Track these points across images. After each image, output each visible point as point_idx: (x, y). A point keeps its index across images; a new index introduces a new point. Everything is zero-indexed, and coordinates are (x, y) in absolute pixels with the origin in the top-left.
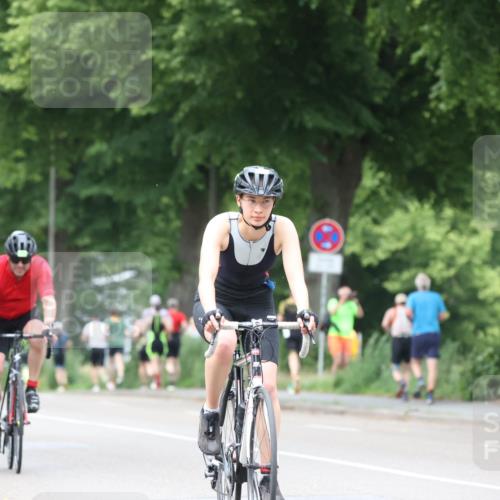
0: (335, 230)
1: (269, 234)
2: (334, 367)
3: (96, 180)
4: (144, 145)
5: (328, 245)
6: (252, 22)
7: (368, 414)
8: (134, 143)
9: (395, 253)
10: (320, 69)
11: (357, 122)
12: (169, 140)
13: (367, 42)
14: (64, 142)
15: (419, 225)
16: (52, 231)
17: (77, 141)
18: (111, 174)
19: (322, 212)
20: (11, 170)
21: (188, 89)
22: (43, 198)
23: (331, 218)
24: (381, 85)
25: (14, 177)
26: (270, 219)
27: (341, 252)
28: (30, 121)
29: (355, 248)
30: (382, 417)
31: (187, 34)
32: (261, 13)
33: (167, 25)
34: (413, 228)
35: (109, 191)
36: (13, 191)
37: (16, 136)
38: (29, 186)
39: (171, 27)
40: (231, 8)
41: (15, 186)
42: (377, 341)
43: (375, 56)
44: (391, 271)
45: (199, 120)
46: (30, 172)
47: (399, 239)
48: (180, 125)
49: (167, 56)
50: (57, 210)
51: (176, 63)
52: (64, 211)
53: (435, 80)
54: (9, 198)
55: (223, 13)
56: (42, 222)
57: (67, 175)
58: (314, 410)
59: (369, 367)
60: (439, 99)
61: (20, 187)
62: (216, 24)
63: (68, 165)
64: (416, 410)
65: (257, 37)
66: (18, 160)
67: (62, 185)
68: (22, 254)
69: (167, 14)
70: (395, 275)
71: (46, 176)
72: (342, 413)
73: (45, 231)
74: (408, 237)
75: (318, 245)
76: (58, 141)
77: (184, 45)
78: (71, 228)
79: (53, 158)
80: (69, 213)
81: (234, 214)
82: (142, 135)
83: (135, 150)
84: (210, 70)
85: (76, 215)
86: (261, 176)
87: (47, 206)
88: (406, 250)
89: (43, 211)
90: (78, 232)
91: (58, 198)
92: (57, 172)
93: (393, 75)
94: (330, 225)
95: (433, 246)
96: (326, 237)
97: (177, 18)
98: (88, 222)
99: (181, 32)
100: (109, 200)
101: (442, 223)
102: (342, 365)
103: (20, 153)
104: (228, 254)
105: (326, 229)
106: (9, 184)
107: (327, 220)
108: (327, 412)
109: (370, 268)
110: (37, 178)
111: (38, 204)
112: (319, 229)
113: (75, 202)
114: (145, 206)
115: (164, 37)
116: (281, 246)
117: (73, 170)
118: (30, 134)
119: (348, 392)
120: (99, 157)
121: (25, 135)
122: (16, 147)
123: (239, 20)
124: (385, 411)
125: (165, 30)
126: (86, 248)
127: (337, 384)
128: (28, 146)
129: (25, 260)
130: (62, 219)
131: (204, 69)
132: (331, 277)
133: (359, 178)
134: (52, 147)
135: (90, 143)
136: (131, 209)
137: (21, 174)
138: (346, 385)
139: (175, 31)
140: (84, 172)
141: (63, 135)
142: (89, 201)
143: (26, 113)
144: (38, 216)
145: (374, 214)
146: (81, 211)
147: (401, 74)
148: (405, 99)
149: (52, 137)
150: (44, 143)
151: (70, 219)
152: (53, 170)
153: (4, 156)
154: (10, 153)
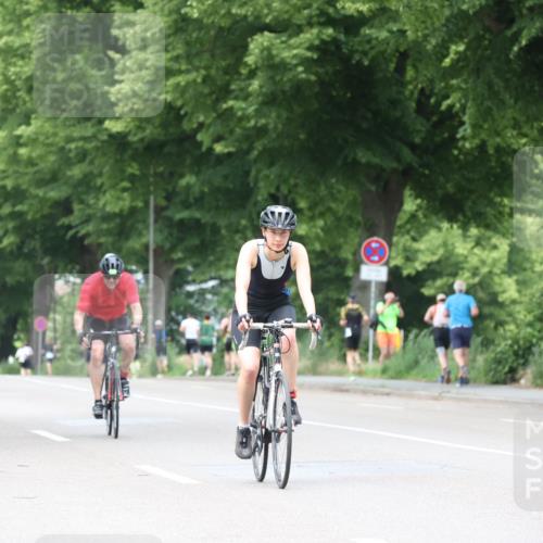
0: (381, 245)
1: (287, 256)
2: (381, 358)
3: (186, 205)
4: (226, 177)
5: (376, 258)
6: (313, 78)
7: (410, 395)
8: (217, 176)
9: (429, 265)
10: (369, 115)
11: (398, 159)
12: (247, 173)
13: (407, 93)
14: (161, 175)
15: (450, 242)
16: (152, 247)
17: (172, 174)
18: (200, 201)
19: (371, 231)
20: (119, 199)
21: (261, 131)
22: (145, 221)
23: (378, 236)
24: (419, 129)
25: (121, 203)
27: (387, 264)
28: (134, 158)
29: (397, 261)
30: (420, 398)
31: (261, 87)
32: (321, 70)
33: (244, 80)
34: (445, 244)
35: (197, 215)
36: (120, 215)
37: (123, 171)
38: (133, 211)
39: (247, 82)
40: (296, 66)
41: (121, 211)
42: (417, 336)
43: (414, 105)
44: (427, 280)
45: (271, 157)
46: (133, 200)
47: (434, 254)
48: (255, 161)
49: (244, 105)
50: (155, 231)
51: (251, 110)
52: (161, 231)
53: (462, 123)
54: (118, 221)
55: (290, 69)
56: (144, 240)
57: (163, 203)
58: (365, 392)
59: (410, 357)
60: (464, 138)
61: (125, 213)
62: (285, 79)
63: (164, 194)
64: (448, 392)
65: (317, 89)
66: (125, 190)
67: (159, 210)
68: (113, 272)
69: (244, 71)
70: (430, 283)
71: (147, 203)
72: (388, 394)
73: (146, 247)
74: (441, 252)
75: (368, 258)
76: (156, 174)
77: (258, 95)
78: (167, 245)
79: (152, 188)
80: (166, 233)
81: (261, 241)
82: (223, 170)
83: (218, 181)
84: (278, 117)
85: (171, 235)
86: (280, 214)
87: (147, 228)
88: (439, 262)
89: (145, 232)
90: (173, 248)
91: (156, 221)
92: (155, 200)
93: (428, 120)
94: (377, 242)
95: (461, 259)
96: (374, 252)
97: (252, 74)
98: (181, 240)
99: (255, 85)
100: (198, 221)
101: (469, 240)
102: (388, 356)
103: (126, 184)
104: (256, 271)
105: (374, 245)
106: (117, 210)
107: (375, 238)
108: (375, 394)
109: (409, 276)
110: (140, 204)
111: (140, 226)
112: (369, 244)
113: (170, 223)
114: (228, 227)
115: (242, 90)
116: (295, 265)
117: (168, 198)
118: (133, 169)
119: (392, 378)
120: (188, 187)
121: (130, 170)
122: (122, 180)
123: (304, 76)
124: (423, 393)
125: (243, 84)
126: (180, 260)
127: (384, 371)
128: (132, 178)
129: (115, 277)
130: (160, 238)
131: (274, 115)
132: (379, 284)
133: (401, 204)
134: (151, 179)
135: (182, 176)
136: (215, 230)
137: (126, 202)
138: (391, 373)
139: (250, 85)
140: (177, 200)
141: (161, 169)
142: (182, 221)
143: (130, 152)
144: (140, 235)
145: (412, 233)
146: (175, 231)
147: (435, 119)
148: (438, 139)
149: (152, 172)
150: (145, 176)
151: (167, 238)
152: (152, 198)
153: (113, 187)
154: (117, 184)
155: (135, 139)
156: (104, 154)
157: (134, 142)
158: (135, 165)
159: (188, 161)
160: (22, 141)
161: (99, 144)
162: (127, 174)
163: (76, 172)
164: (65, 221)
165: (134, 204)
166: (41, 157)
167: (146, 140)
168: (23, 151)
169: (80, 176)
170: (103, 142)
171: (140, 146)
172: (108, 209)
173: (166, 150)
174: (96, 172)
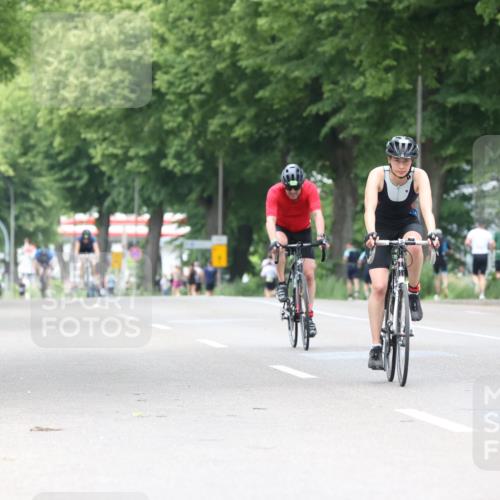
1: (410, 181)
3: (462, 88)
14: (432, 51)
18: (479, 84)
20: (381, 81)
22: (410, 107)
25: (385, 85)
26: (410, 171)
28: (398, 30)
35: (475, 100)
36: (377, 101)
37: (385, 46)
38: (397, 94)
41: (384, 96)
46: (398, 81)
52: (431, 120)
57: (434, 84)
61: (386, 98)
63: (435, 75)
66: (388, 69)
67: (428, 93)
68: (294, 183)
71: (414, 82)
76: (426, 50)
78: (438, 137)
79: (420, 67)
80: (437, 122)
81: (387, 167)
85: (443, 124)
86: (403, 145)
87: (414, 115)
89: (411, 121)
91: (424, 108)
92: (423, 81)
98: (455, 131)
100: (476, 108)
103: (389, 62)
110: (408, 86)
111: (405, 113)
113: (441, 110)
116: (418, 189)
117: (440, 79)
118: (399, 44)
121: (395, 45)
122: (385, 57)
128: (397, 54)
129: (296, 188)
130: (429, 128)
134: (420, 56)
135: (457, 51)
137: (390, 85)
141: (433, 43)
142: (456, 107)
143: (392, 22)
146: (448, 121)
149: (420, 47)
150: (411, 52)
151: (437, 129)
152: (420, 78)
153: (375, 66)
154: (379, 63)
155: (401, 7)
156: (362, 25)
157: (399, 11)
158: (400, 39)
159: (466, 33)
160: (261, 9)
161: (356, 14)
162: (391, 49)
163: (327, 47)
164: (313, 109)
165: (400, 86)
166: (283, 29)
167: (412, 8)
168: (262, 22)
169: (333, 52)
170: (361, 11)
171: (405, 15)
172: (368, 93)
173: (438, 20)
174: (351, 47)
